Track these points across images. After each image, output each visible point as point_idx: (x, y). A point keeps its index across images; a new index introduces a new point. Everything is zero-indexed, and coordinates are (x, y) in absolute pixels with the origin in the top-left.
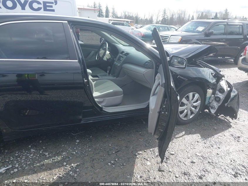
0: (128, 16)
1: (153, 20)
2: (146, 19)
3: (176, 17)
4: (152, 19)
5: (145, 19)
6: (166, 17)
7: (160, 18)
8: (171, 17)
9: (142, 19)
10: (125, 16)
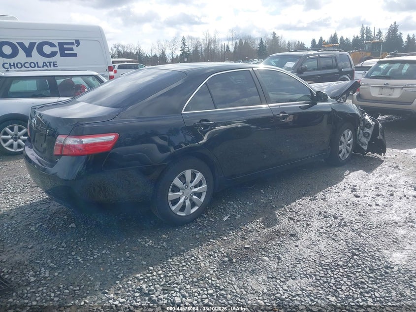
0: (124, 53)
1: (167, 56)
2: (155, 56)
3: (202, 48)
4: (165, 55)
5: (153, 55)
6: (186, 50)
7: (178, 53)
8: (194, 49)
9: (148, 56)
10: (119, 52)
